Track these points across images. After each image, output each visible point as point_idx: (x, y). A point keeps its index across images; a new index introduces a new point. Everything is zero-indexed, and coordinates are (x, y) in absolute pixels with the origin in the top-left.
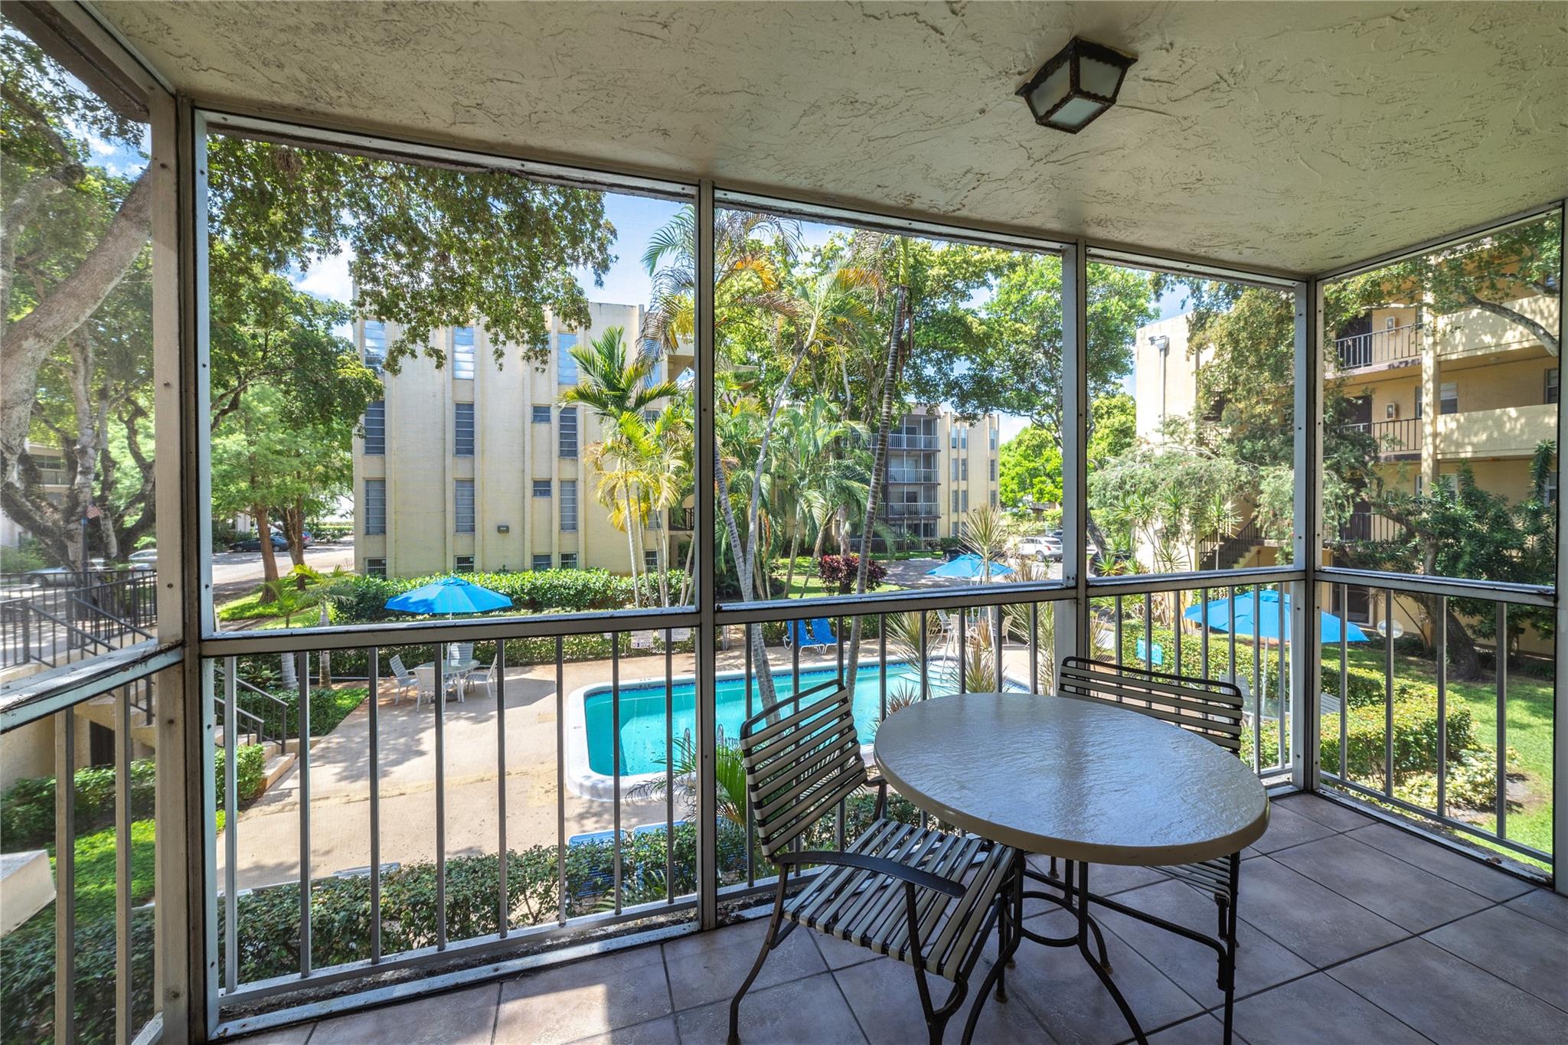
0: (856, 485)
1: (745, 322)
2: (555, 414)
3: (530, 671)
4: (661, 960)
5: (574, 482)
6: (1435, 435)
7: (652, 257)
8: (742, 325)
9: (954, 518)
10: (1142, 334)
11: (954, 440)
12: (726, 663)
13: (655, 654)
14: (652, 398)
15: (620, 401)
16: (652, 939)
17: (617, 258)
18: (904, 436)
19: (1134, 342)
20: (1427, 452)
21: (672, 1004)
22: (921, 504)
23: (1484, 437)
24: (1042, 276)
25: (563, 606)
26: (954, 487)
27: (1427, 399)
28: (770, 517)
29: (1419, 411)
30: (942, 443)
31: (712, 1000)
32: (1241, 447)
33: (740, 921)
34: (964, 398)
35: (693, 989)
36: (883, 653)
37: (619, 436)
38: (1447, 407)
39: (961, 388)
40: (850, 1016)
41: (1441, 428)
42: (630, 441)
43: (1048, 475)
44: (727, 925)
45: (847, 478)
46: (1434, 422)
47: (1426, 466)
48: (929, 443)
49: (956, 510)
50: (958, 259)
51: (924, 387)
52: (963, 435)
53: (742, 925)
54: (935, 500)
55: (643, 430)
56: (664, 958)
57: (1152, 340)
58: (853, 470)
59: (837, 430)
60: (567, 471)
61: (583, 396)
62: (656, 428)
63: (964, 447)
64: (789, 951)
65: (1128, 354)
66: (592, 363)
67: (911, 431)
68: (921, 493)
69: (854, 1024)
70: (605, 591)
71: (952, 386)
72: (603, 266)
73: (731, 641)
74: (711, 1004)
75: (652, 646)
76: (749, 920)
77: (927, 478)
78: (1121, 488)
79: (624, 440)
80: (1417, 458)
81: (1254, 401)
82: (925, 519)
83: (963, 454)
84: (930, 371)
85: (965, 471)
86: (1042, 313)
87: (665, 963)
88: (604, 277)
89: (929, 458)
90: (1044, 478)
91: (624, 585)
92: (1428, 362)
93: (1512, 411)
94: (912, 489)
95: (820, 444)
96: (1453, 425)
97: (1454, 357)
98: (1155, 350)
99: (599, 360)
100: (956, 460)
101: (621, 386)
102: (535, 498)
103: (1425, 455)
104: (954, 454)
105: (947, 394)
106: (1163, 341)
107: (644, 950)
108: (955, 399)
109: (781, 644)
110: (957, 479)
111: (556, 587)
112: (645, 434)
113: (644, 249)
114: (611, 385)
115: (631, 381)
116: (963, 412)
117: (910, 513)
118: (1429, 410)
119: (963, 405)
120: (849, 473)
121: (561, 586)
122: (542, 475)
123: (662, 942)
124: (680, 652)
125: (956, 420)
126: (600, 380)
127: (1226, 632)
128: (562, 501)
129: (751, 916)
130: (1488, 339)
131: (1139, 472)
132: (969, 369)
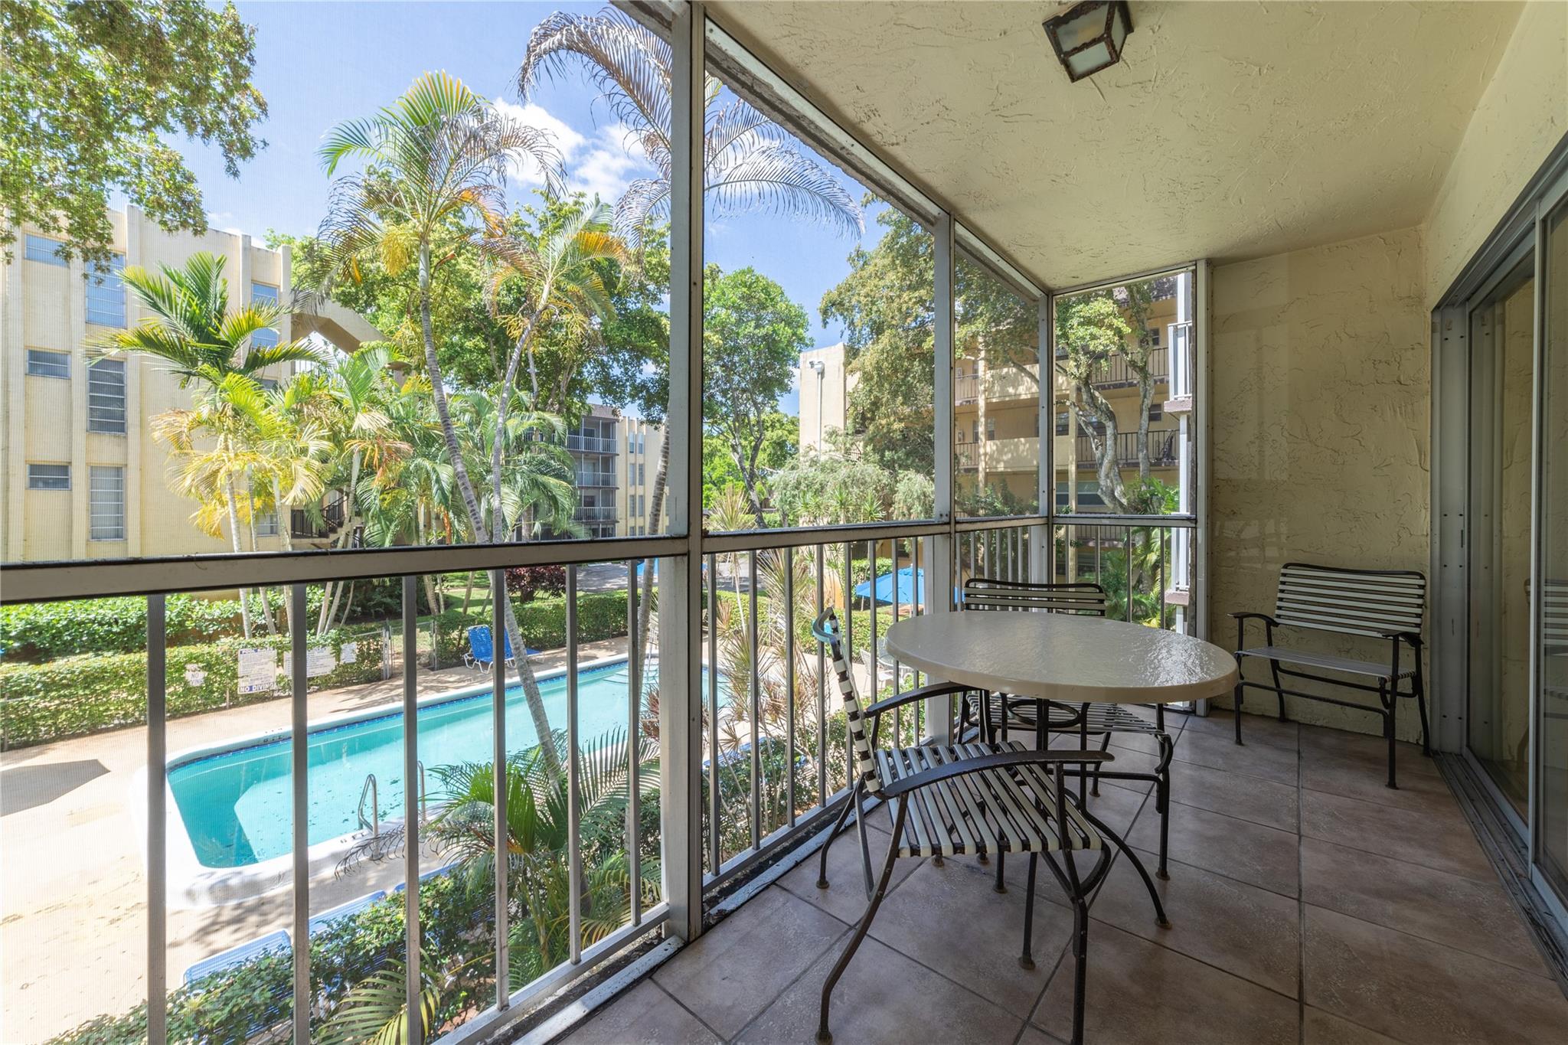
0: (552, 481)
1: (406, 286)
2: (79, 368)
3: (41, 753)
4: (664, 994)
5: (119, 471)
6: (985, 454)
7: (334, 153)
8: (402, 289)
9: (631, 523)
10: (805, 357)
11: (632, 445)
12: (393, 693)
13: (279, 698)
14: (273, 360)
15: (220, 357)
16: (636, 975)
17: (265, 144)
18: (582, 438)
19: (795, 365)
20: (982, 466)
21: (717, 1035)
22: (599, 508)
23: (1010, 456)
24: (724, 294)
25: (98, 651)
26: (631, 491)
27: (981, 429)
28: (451, 515)
29: (976, 438)
30: (620, 447)
31: (759, 1009)
32: (883, 456)
33: (724, 916)
34: (649, 403)
35: (729, 1008)
36: (573, 659)
37: (219, 405)
38: (991, 436)
39: (648, 391)
40: (904, 958)
41: (988, 450)
42: (237, 413)
43: (714, 484)
44: (713, 926)
45: (542, 473)
46: (985, 445)
47: (981, 476)
48: (608, 447)
49: (633, 515)
50: (654, 261)
51: (610, 387)
52: (640, 441)
53: (728, 921)
54: (613, 505)
55: (263, 400)
56: (664, 990)
57: (812, 364)
58: (548, 466)
59: (531, 421)
60: (106, 450)
61: (150, 342)
62: (284, 400)
63: (641, 452)
64: (799, 926)
65: (789, 375)
66: (168, 298)
67: (589, 433)
68: (599, 497)
69: (914, 964)
70: (181, 624)
71: (639, 390)
72: (240, 148)
73: (392, 668)
74: (763, 1012)
75: (275, 687)
76: (733, 911)
77: (606, 482)
78: (797, 488)
79: (230, 412)
80: (976, 470)
81: (892, 419)
82: (603, 523)
83: (640, 459)
84: (616, 371)
85: (642, 474)
86: (724, 327)
87: (671, 996)
88: (239, 163)
89: (607, 461)
90: (710, 485)
91: (217, 613)
92: (982, 403)
93: (1022, 440)
94: (590, 493)
95: (511, 435)
96: (994, 448)
97: (994, 400)
98: (814, 373)
99: (180, 298)
100: (634, 465)
101: (222, 336)
102: (34, 492)
103: (980, 469)
104: (631, 458)
105: (633, 397)
106: (820, 366)
107: (633, 992)
108: (641, 401)
109: (461, 663)
110: (634, 483)
111: (80, 624)
112: (266, 406)
113: (325, 137)
114: (200, 331)
115: (239, 334)
116: (648, 415)
117: (588, 517)
118: (982, 437)
119: (649, 408)
120: (543, 468)
121: (93, 622)
122: (49, 454)
123: (650, 974)
124: (319, 690)
125: (642, 423)
126: (181, 325)
127: (890, 604)
128: (92, 497)
129: (732, 907)
130: (1011, 390)
131: (811, 475)
132: (655, 373)
